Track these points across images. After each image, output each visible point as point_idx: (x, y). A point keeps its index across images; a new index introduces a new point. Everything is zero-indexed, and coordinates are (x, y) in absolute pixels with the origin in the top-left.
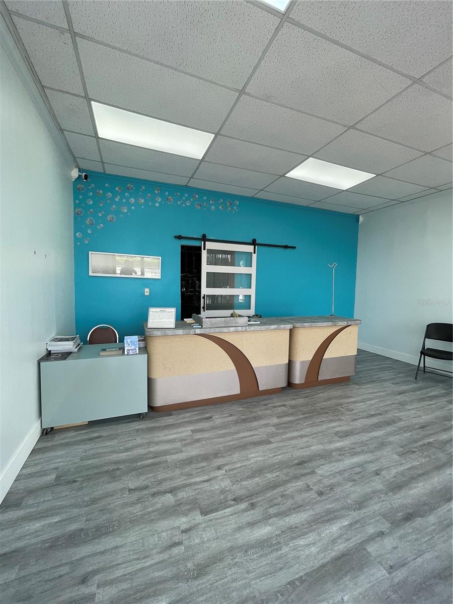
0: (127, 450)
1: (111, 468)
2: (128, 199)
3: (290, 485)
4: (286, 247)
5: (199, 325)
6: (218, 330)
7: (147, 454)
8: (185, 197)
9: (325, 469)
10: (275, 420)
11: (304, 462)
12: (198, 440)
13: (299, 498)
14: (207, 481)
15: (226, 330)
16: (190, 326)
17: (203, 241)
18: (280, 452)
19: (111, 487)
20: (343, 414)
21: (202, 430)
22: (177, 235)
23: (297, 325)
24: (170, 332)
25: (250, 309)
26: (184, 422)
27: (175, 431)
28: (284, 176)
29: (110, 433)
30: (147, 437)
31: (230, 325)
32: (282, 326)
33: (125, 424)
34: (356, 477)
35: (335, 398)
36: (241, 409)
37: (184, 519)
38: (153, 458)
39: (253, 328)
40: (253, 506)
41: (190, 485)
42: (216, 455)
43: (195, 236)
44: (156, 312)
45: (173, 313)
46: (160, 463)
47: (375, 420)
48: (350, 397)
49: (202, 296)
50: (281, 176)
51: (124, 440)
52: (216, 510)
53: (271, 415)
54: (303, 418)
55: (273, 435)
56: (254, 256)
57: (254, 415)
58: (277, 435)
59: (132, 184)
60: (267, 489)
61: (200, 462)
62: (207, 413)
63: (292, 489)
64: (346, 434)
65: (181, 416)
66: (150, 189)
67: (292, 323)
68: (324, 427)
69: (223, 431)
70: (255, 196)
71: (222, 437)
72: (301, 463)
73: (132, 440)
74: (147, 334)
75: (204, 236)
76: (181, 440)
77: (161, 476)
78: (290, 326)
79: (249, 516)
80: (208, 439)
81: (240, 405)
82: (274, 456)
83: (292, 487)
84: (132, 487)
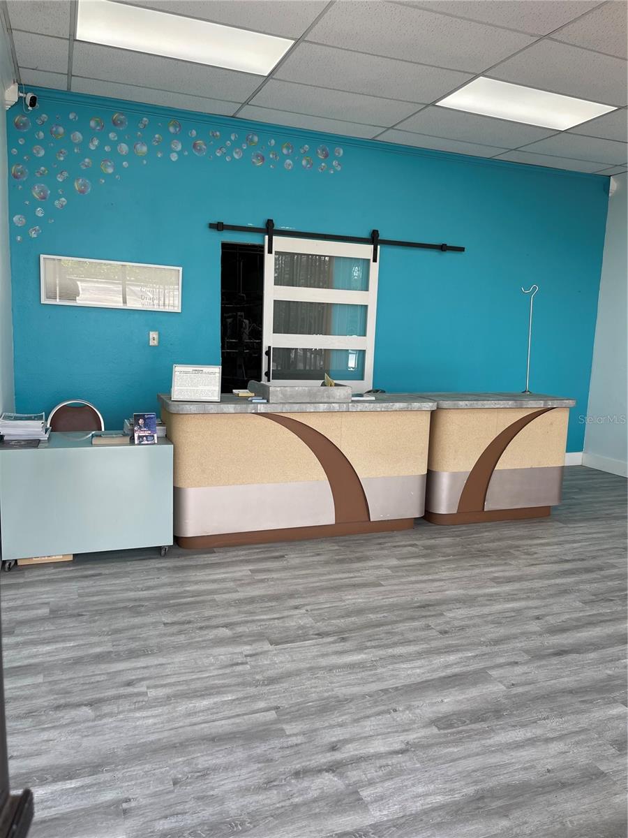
0: (148, 588)
1: (131, 604)
2: (114, 145)
3: (401, 625)
4: (443, 248)
5: (263, 399)
6: (296, 407)
7: (181, 593)
8: (231, 140)
9: (458, 614)
10: (394, 562)
11: (429, 605)
12: (262, 581)
13: (411, 636)
14: (278, 619)
15: (310, 408)
16: (245, 400)
17: (268, 234)
18: (395, 595)
19: (137, 620)
20: (516, 558)
21: (268, 570)
22: (214, 221)
23: (445, 404)
24: (212, 408)
25: (363, 379)
26: (236, 561)
27: (223, 570)
28: (433, 104)
29: (115, 570)
30: (177, 576)
31: (317, 400)
32: (416, 405)
33: (139, 562)
34: (504, 621)
35: (513, 538)
36: (337, 548)
37: (248, 647)
38: (192, 597)
39: (360, 407)
40: (343, 640)
41: (253, 621)
42: (292, 595)
43: (250, 225)
44: (186, 372)
45: (218, 375)
46: (203, 602)
47: (567, 566)
48: (538, 537)
49: (265, 349)
50: (427, 105)
51: (139, 579)
52: (292, 642)
53: (387, 556)
54: (443, 561)
55: (387, 577)
56: (374, 268)
57: (357, 555)
58: (393, 577)
59: (122, 114)
60: (366, 627)
61: (266, 602)
62: (277, 551)
63: (404, 628)
64: (509, 580)
65: (230, 554)
66: (160, 124)
67: (435, 401)
68: (477, 571)
69: (304, 572)
70: (378, 139)
71: (302, 578)
72: (424, 606)
73: (153, 579)
74: (173, 409)
75: (270, 223)
76: (235, 580)
77: (207, 613)
78: (430, 406)
79: (339, 647)
80: (277, 579)
81: (334, 543)
82: (383, 599)
83: (401, 627)
84: (166, 621)
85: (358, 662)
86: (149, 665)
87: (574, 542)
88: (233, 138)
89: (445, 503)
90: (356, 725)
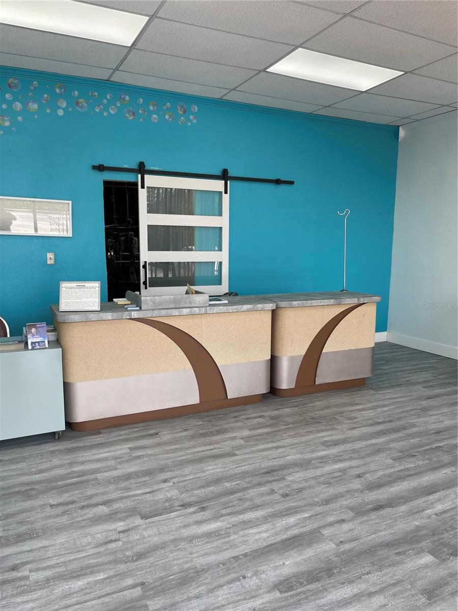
0: (41, 472)
1: (23, 488)
2: (10, 104)
3: (250, 491)
4: (278, 182)
5: (137, 306)
6: (164, 312)
7: (69, 474)
8: (107, 99)
9: (296, 477)
10: (246, 433)
11: (273, 471)
12: (138, 457)
13: (258, 501)
14: (149, 493)
15: (176, 312)
16: (123, 308)
17: (140, 173)
18: (246, 463)
19: (27, 504)
20: (340, 423)
21: (144, 447)
22: (97, 163)
23: (283, 304)
24: (93, 317)
25: (221, 284)
26: (119, 440)
27: (106, 450)
28: (264, 70)
29: (14, 456)
30: (68, 457)
31: (181, 306)
32: (260, 306)
33: (37, 447)
34: (332, 481)
35: (337, 406)
36: (201, 423)
37: (121, 524)
38: (77, 477)
39: (216, 309)
40: (203, 509)
41: (128, 497)
42: (162, 470)
43: (126, 166)
44: (72, 288)
45: (97, 289)
46: (88, 481)
47: (380, 428)
48: (358, 404)
49: (142, 264)
50: (260, 71)
51: (34, 463)
52: (160, 514)
53: (241, 428)
54: (285, 429)
55: (239, 447)
56: (226, 198)
57: (217, 428)
58: (245, 447)
59: (16, 79)
60: (222, 495)
61: (140, 477)
62: (152, 429)
63: (252, 494)
64: (336, 443)
65: (113, 434)
66: (47, 86)
67: (273, 302)
68: (311, 436)
69: (173, 447)
70: (224, 98)
71: (172, 453)
72: (270, 472)
73: (47, 462)
74: (60, 318)
75: (142, 165)
76: (116, 458)
77: (90, 492)
78: (270, 306)
79: (199, 516)
80: (151, 455)
81: (199, 418)
82: (237, 467)
84: (53, 503)
85: (214, 530)
86: (34, 547)
87: (384, 406)
88: (108, 97)
89: (286, 381)
90: (210, 595)
